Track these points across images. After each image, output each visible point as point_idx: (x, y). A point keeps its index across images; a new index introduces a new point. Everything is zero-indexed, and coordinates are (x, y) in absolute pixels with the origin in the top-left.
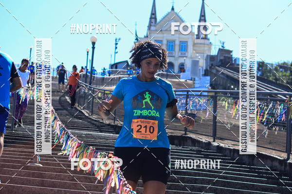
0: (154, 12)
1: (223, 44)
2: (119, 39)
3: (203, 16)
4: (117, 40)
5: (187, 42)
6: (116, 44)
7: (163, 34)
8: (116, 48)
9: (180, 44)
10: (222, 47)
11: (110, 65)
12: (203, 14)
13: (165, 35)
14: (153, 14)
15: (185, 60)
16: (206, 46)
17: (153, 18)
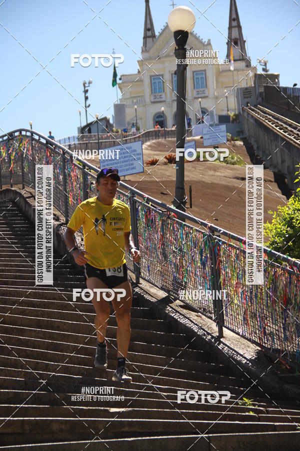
0: (149, 26)
1: (265, 65)
2: (90, 83)
3: (234, 20)
4: (87, 85)
5: (205, 71)
6: (86, 92)
7: (163, 63)
8: (86, 98)
9: (194, 77)
10: (264, 70)
11: (78, 128)
12: (234, 16)
13: (166, 64)
14: (149, 30)
15: (200, 102)
16: (239, 72)
17: (149, 37)
